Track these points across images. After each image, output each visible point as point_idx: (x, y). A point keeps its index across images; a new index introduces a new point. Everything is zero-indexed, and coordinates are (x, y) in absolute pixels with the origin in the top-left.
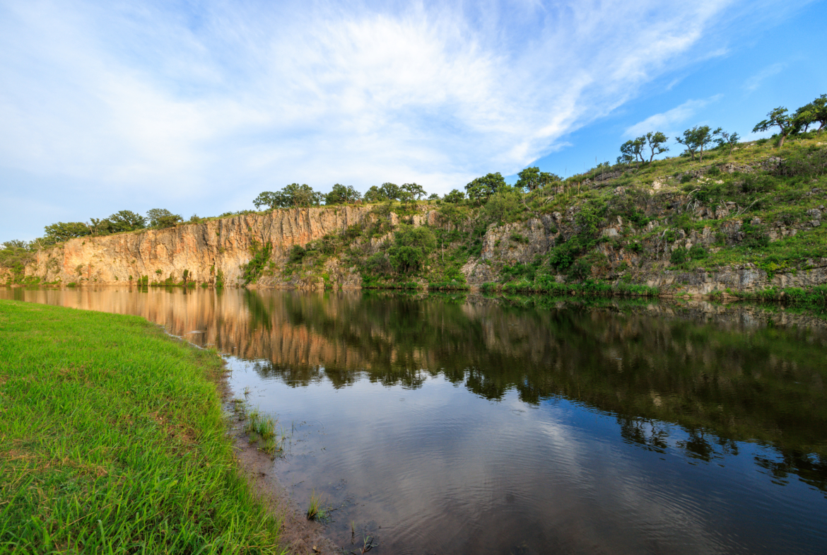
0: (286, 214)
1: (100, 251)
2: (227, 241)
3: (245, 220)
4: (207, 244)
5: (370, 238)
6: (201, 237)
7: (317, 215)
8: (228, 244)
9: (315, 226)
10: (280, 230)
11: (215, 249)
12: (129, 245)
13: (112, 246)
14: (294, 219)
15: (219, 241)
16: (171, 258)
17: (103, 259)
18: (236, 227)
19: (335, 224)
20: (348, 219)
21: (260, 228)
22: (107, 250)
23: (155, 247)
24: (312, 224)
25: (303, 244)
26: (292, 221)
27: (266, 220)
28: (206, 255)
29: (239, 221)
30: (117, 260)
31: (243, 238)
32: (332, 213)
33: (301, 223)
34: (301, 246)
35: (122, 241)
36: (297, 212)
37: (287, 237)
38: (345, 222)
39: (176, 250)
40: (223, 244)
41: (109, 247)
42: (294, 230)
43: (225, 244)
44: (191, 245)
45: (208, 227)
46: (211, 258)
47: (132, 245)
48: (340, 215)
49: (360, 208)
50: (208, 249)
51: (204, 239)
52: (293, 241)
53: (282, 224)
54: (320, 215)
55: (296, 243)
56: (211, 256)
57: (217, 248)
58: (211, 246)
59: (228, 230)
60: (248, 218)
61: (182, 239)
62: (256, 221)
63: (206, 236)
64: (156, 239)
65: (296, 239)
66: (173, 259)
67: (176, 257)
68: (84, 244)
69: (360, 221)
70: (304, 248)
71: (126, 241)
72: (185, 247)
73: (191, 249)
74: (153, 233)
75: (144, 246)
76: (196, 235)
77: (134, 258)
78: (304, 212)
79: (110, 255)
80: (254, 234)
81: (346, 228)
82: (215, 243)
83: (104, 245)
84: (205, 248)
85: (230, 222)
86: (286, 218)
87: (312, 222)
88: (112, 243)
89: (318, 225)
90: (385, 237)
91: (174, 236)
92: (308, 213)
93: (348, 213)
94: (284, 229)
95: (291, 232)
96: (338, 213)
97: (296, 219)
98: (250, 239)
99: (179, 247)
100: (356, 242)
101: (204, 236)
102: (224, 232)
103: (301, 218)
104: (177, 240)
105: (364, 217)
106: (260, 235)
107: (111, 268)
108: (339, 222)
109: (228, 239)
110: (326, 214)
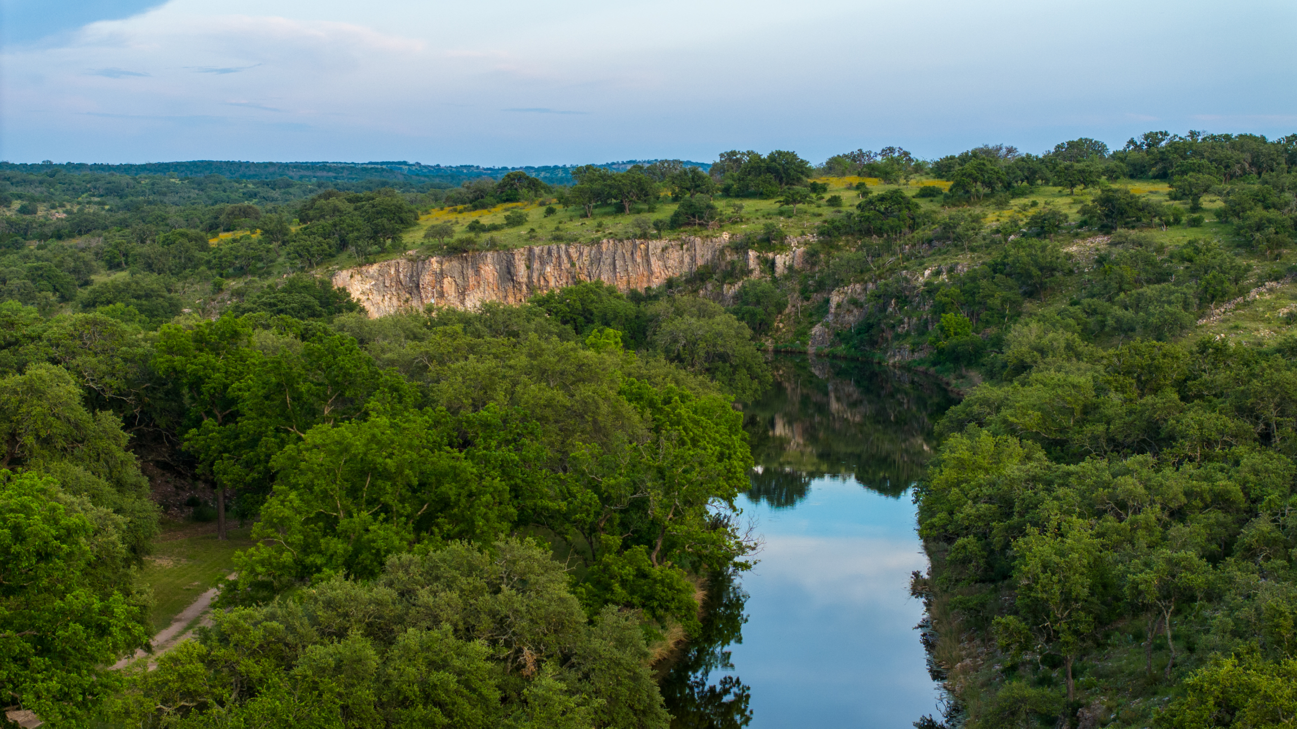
0: (619, 245)
1: (368, 286)
2: (542, 278)
3: (567, 251)
4: (513, 280)
5: (723, 283)
6: (504, 269)
7: (659, 251)
8: (542, 282)
9: (656, 265)
10: (612, 267)
11: (524, 287)
12: (402, 276)
13: (381, 278)
14: (629, 253)
15: (530, 277)
16: (461, 297)
17: (371, 297)
18: (554, 260)
19: (682, 262)
20: (698, 257)
21: (587, 263)
22: (375, 284)
23: (441, 282)
24: (652, 263)
25: (641, 288)
26: (628, 256)
27: (593, 252)
28: (510, 295)
29: (558, 252)
30: (386, 298)
31: (564, 274)
32: (678, 248)
33: (639, 260)
34: (639, 289)
35: (393, 271)
36: (635, 246)
37: (621, 278)
38: (693, 259)
39: (468, 286)
40: (535, 281)
41: (378, 280)
42: (630, 269)
43: (539, 281)
44: (491, 280)
45: (516, 257)
46: (518, 298)
47: (405, 276)
48: (688, 250)
49: (714, 240)
50: (514, 287)
51: (509, 273)
52: (629, 282)
53: (614, 261)
54: (663, 250)
55: (633, 286)
56: (518, 296)
57: (527, 286)
58: (519, 283)
59: (543, 263)
60: (570, 250)
61: (477, 272)
62: (581, 254)
63: (512, 269)
64: (442, 270)
65: (632, 280)
66: (464, 299)
67: (468, 295)
68: (352, 277)
69: (713, 258)
70: (643, 292)
71: (397, 271)
72: (482, 282)
73: (491, 286)
74: (437, 262)
75: (427, 279)
76: (498, 267)
77: (408, 296)
78: (642, 246)
79: (379, 291)
80: (578, 270)
81: (695, 269)
82: (525, 280)
83: (372, 277)
84: (511, 284)
85: (545, 251)
86: (619, 251)
87: (653, 260)
88: (381, 273)
89: (660, 263)
90: (740, 284)
91: (465, 265)
92: (648, 247)
93: (698, 248)
94: (618, 267)
95: (627, 270)
96: (685, 247)
97: (632, 254)
98: (574, 277)
99: (472, 281)
100: (706, 289)
101: (508, 268)
102: (536, 265)
103: (639, 253)
104: (470, 272)
105: (717, 253)
106: (586, 273)
107: (379, 308)
108: (687, 260)
109: (542, 275)
110: (670, 250)
